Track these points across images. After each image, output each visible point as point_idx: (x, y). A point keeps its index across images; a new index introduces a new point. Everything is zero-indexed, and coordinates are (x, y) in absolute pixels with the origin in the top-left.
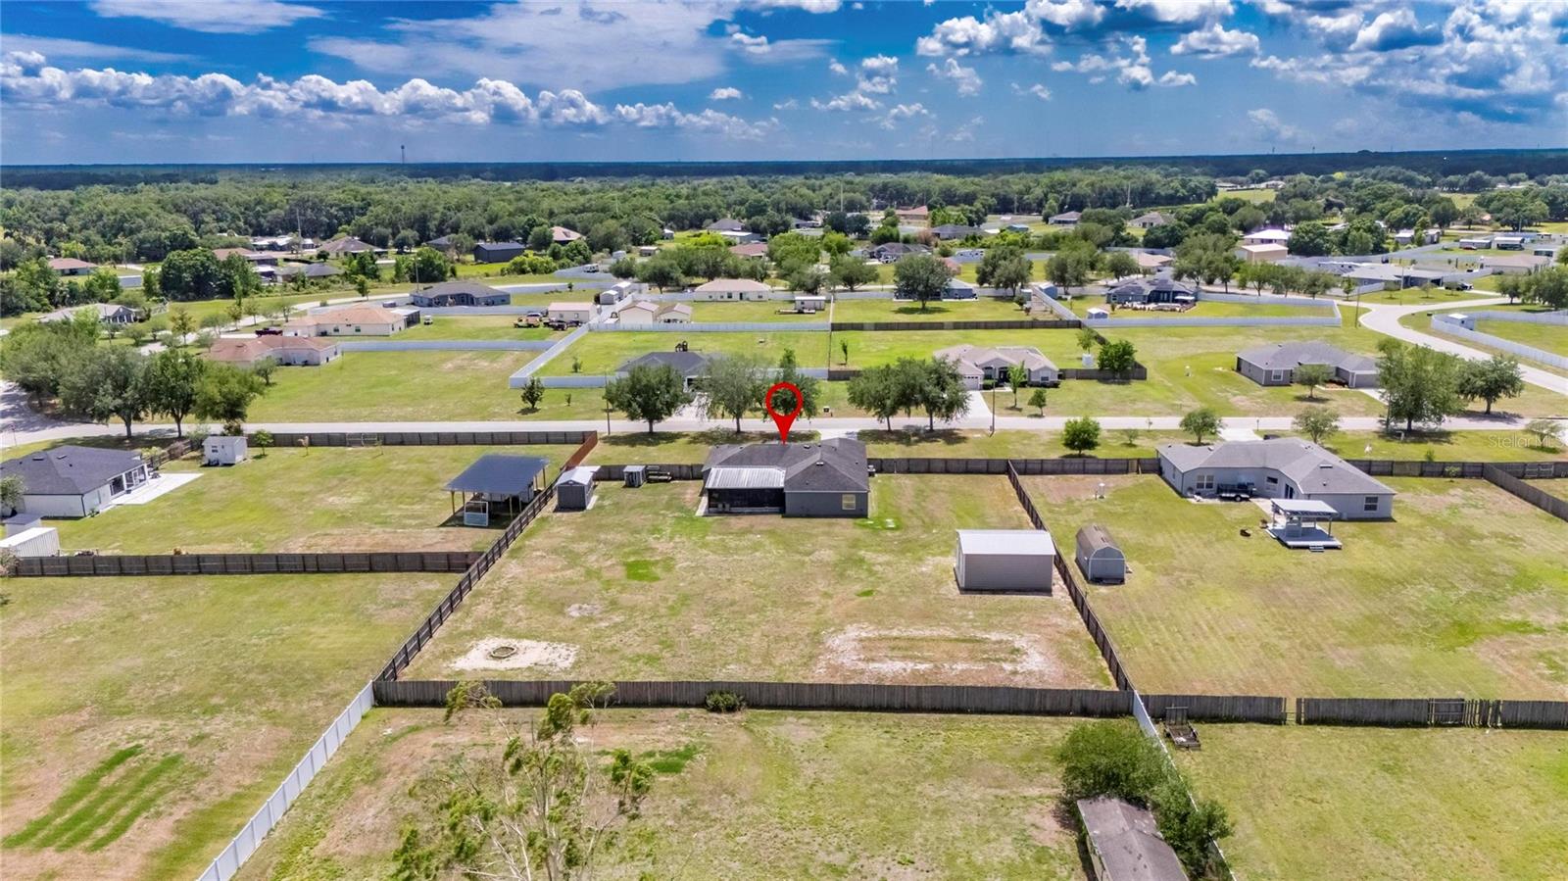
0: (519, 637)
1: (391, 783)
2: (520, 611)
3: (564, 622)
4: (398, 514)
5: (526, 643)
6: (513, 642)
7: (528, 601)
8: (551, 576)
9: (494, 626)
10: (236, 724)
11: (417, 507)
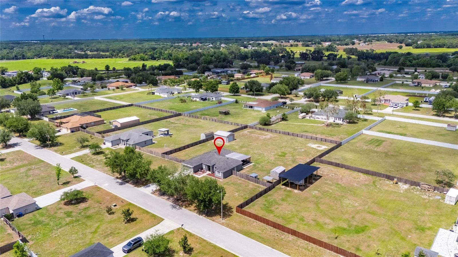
0: (315, 149)
1: (340, 137)
2: (312, 152)
3: (306, 149)
4: (333, 187)
5: (315, 147)
6: (316, 148)
7: (310, 154)
8: (302, 157)
9: (318, 151)
10: (362, 147)
11: (326, 189)
